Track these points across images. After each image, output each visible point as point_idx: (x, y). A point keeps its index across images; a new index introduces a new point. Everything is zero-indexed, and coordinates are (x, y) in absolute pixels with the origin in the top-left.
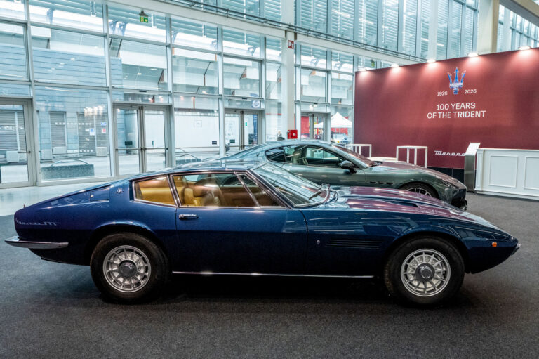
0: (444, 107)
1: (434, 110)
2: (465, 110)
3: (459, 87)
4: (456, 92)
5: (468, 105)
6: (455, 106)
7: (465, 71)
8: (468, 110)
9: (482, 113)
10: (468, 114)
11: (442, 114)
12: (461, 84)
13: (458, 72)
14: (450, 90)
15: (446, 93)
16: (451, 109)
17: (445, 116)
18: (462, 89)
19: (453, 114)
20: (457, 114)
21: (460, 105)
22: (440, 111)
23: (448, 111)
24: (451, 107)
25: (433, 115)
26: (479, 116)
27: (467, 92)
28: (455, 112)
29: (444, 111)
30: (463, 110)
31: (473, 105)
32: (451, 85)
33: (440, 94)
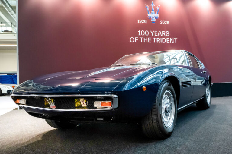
0: (145, 33)
1: (136, 35)
2: (162, 37)
3: (156, 18)
4: (153, 22)
5: (164, 33)
6: (154, 33)
7: (159, 6)
8: (164, 37)
9: (174, 40)
10: (164, 40)
11: (143, 39)
12: (157, 15)
13: (154, 5)
14: (149, 19)
15: (145, 21)
16: (150, 35)
17: (146, 41)
18: (158, 20)
19: (152, 40)
20: (156, 40)
21: (158, 32)
22: (141, 36)
23: (148, 37)
24: (150, 33)
25: (135, 40)
26: (173, 42)
27: (162, 22)
28: (154, 38)
29: (145, 36)
30: (160, 37)
31: (167, 33)
32: (149, 15)
33: (140, 21)
